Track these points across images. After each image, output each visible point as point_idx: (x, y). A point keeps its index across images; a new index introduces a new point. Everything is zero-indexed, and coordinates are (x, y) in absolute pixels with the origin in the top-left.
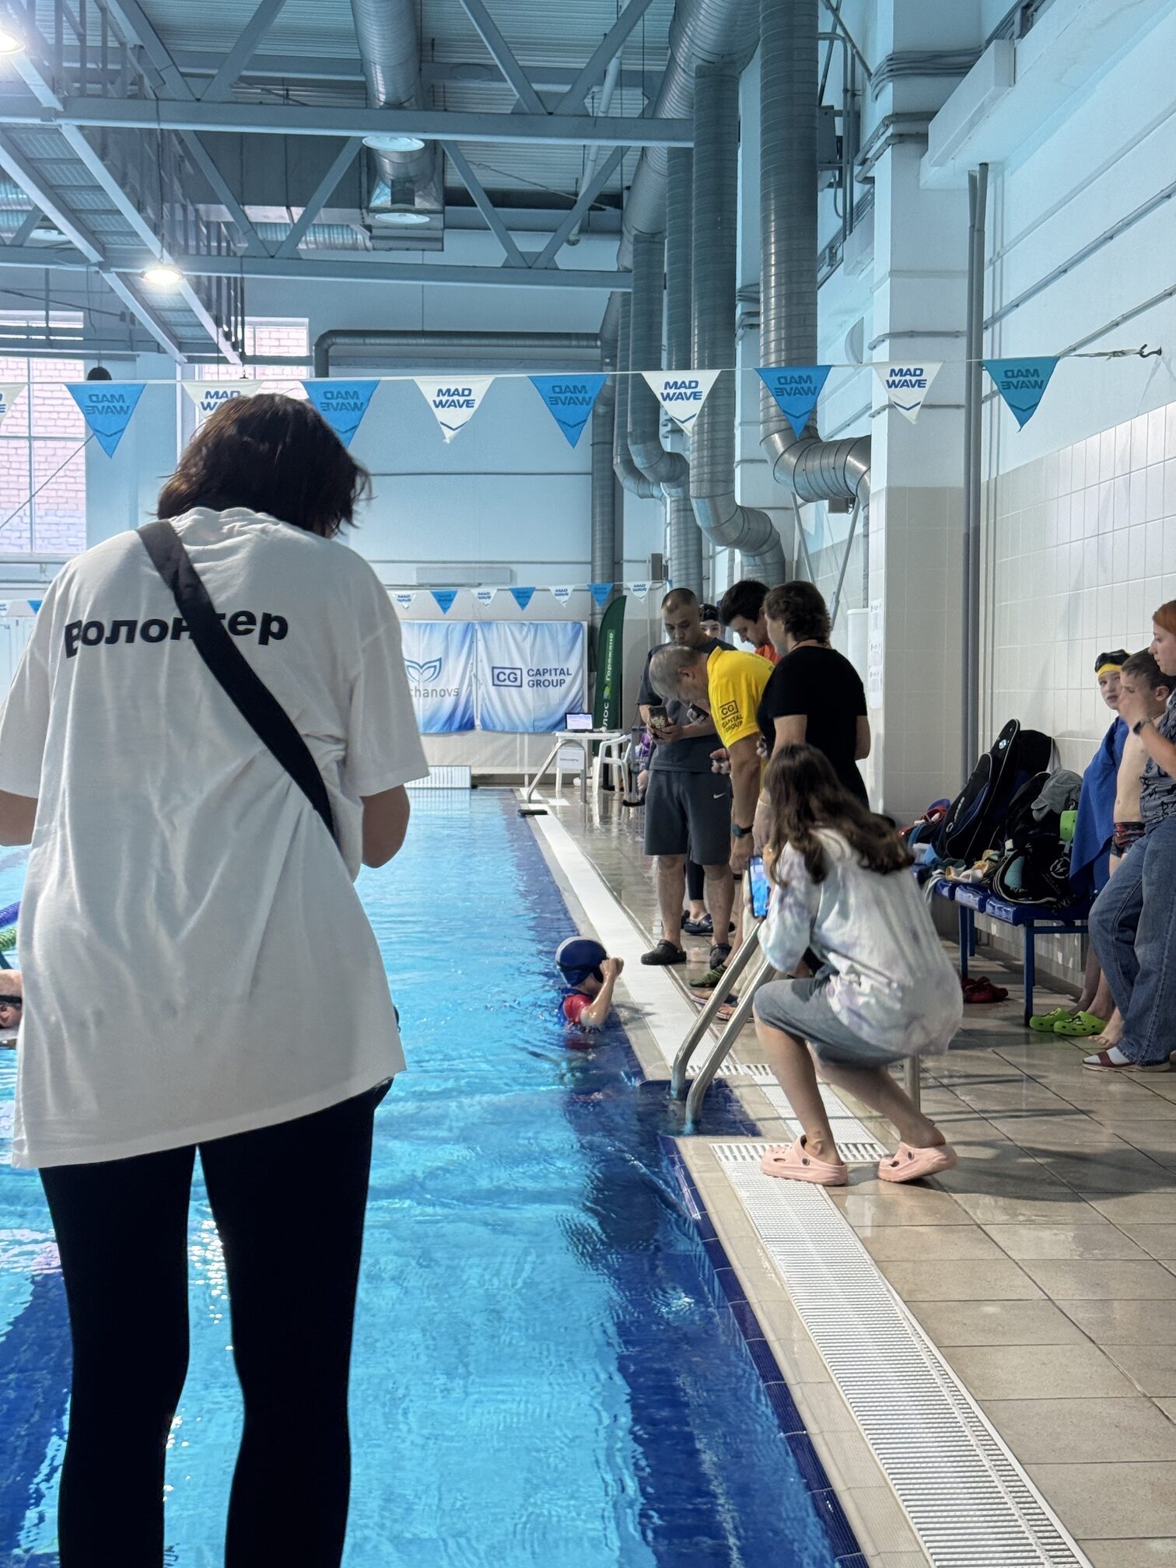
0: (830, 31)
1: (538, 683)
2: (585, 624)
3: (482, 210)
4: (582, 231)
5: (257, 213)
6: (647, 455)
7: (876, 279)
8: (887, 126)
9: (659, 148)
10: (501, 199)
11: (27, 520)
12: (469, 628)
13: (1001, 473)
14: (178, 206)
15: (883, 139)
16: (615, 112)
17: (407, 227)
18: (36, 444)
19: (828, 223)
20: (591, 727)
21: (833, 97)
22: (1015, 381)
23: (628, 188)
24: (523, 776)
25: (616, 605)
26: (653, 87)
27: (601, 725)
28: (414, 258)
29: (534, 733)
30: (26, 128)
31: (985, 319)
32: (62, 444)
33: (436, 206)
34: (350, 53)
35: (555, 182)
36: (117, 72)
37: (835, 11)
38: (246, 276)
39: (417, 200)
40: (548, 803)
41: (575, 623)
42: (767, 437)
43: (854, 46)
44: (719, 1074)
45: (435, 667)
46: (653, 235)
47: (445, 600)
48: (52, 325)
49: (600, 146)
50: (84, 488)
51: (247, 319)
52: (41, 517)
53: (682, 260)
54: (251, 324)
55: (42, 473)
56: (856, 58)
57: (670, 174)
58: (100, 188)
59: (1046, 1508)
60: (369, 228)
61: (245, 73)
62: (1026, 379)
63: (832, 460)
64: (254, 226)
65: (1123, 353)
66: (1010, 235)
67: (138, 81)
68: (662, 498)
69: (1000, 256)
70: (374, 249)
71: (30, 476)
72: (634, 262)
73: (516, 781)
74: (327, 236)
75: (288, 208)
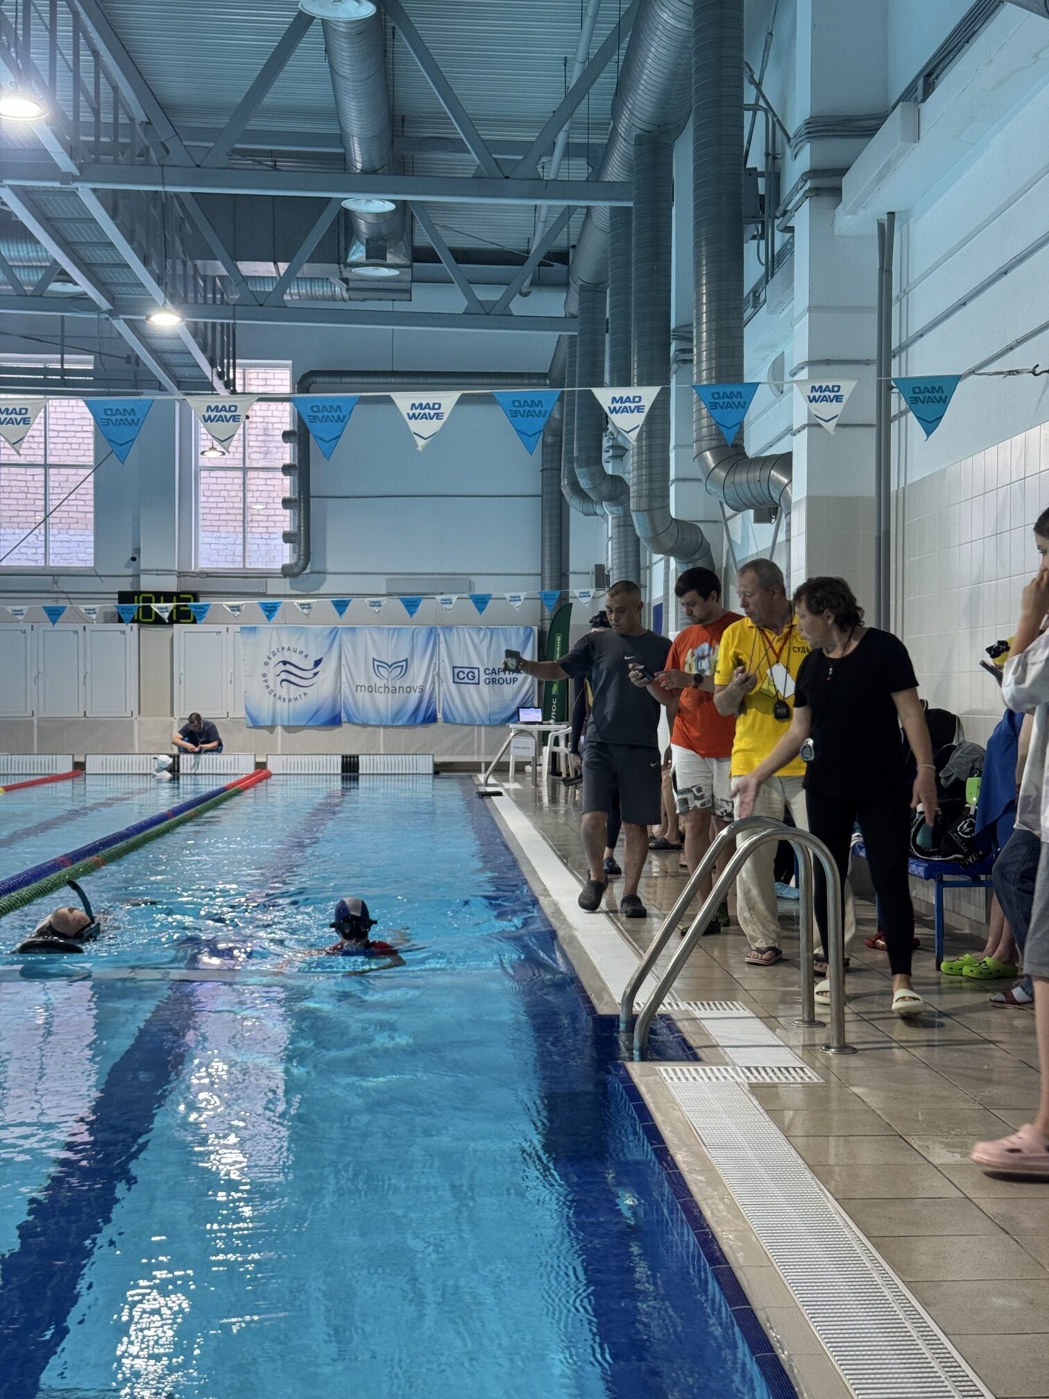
0: (753, 102)
1: (494, 681)
2: (536, 629)
3: (446, 266)
4: (533, 284)
5: (248, 268)
6: (591, 477)
7: (796, 314)
8: (806, 181)
9: (602, 207)
10: (463, 256)
11: (42, 538)
12: (432, 632)
13: (908, 483)
14: (179, 262)
15: (802, 192)
16: (563, 176)
17: (380, 280)
18: (52, 471)
19: (753, 270)
20: (540, 720)
21: (756, 160)
22: (921, 396)
23: (574, 247)
24: (479, 764)
25: (563, 611)
26: (597, 157)
27: (550, 718)
28: (386, 306)
29: (490, 725)
30: (47, 191)
31: (893, 348)
32: (73, 471)
33: (405, 261)
34: (331, 129)
35: (510, 241)
36: (125, 145)
37: (758, 86)
38: (237, 321)
39: (389, 256)
40: (502, 786)
41: (526, 627)
42: (700, 454)
43: (775, 115)
44: (662, 1009)
45: (402, 666)
46: (597, 285)
47: (411, 605)
48: (66, 367)
49: (549, 206)
50: (92, 509)
51: (238, 361)
52: (54, 535)
53: (622, 306)
54: (241, 365)
55: (57, 497)
56: (776, 124)
57: (612, 231)
58: (111, 244)
59: (969, 1371)
60: (346, 281)
61: (237, 146)
62: (931, 395)
63: (757, 474)
64: (246, 279)
65: (1018, 372)
66: (916, 273)
67: (144, 153)
68: (604, 516)
69: (906, 293)
70: (350, 299)
71: (45, 500)
72: (580, 309)
73: (474, 768)
74: (309, 288)
75: (275, 263)
